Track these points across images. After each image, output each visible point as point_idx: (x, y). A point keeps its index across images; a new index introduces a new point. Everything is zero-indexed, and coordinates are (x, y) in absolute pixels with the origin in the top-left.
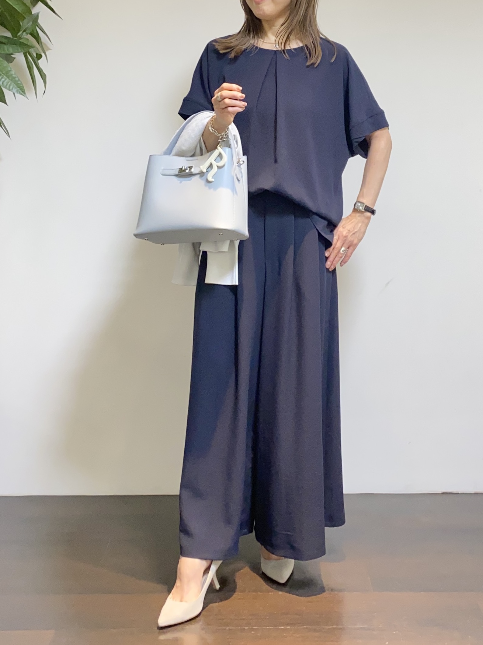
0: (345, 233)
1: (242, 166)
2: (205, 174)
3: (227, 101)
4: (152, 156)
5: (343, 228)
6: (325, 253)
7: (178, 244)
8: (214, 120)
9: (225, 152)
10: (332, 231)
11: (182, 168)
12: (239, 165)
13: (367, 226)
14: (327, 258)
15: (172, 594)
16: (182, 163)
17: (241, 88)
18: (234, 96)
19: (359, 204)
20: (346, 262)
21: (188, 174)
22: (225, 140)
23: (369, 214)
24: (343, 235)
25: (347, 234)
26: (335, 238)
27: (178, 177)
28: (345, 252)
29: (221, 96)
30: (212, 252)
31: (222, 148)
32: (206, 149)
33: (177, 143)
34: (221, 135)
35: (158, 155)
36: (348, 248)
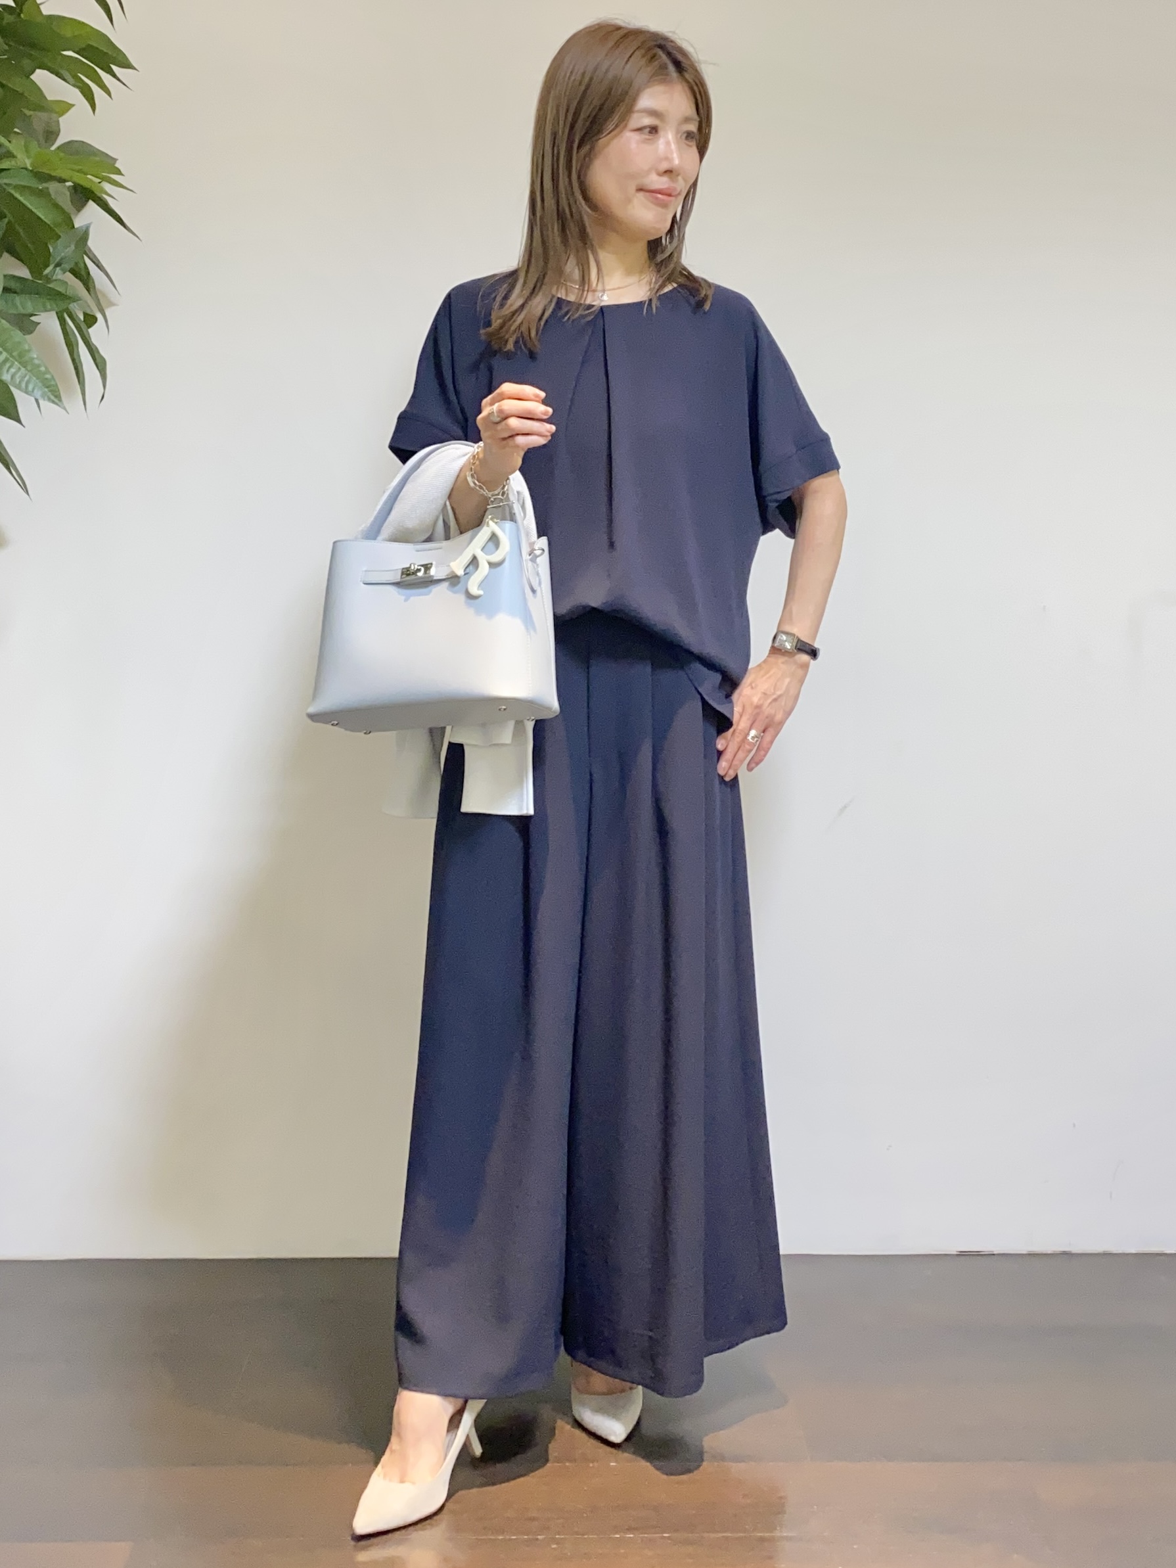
0: (755, 700)
1: (538, 560)
2: (462, 581)
3: (514, 422)
4: (338, 543)
5: (752, 688)
6: (717, 741)
7: (395, 732)
8: (477, 463)
9: (503, 530)
10: (728, 696)
11: (410, 567)
12: (534, 559)
13: (802, 682)
14: (720, 754)
15: (382, 1467)
16: (409, 556)
17: (543, 394)
18: (530, 412)
19: (784, 637)
20: (761, 761)
21: (421, 580)
22: (501, 504)
23: (804, 658)
24: (752, 704)
25: (761, 702)
26: (737, 709)
27: (399, 587)
28: (757, 741)
29: (500, 411)
30: (476, 746)
31: (496, 523)
32: (456, 526)
33: (393, 513)
34: (493, 495)
35: (350, 541)
36: (764, 732)
